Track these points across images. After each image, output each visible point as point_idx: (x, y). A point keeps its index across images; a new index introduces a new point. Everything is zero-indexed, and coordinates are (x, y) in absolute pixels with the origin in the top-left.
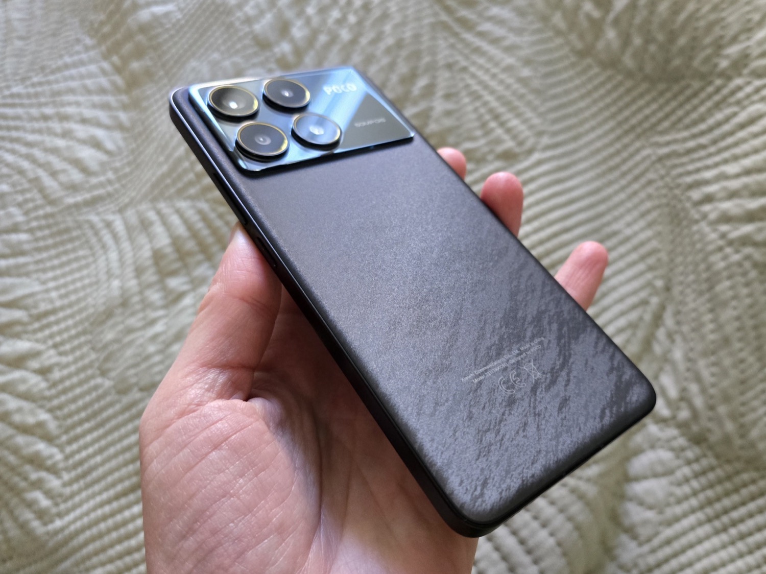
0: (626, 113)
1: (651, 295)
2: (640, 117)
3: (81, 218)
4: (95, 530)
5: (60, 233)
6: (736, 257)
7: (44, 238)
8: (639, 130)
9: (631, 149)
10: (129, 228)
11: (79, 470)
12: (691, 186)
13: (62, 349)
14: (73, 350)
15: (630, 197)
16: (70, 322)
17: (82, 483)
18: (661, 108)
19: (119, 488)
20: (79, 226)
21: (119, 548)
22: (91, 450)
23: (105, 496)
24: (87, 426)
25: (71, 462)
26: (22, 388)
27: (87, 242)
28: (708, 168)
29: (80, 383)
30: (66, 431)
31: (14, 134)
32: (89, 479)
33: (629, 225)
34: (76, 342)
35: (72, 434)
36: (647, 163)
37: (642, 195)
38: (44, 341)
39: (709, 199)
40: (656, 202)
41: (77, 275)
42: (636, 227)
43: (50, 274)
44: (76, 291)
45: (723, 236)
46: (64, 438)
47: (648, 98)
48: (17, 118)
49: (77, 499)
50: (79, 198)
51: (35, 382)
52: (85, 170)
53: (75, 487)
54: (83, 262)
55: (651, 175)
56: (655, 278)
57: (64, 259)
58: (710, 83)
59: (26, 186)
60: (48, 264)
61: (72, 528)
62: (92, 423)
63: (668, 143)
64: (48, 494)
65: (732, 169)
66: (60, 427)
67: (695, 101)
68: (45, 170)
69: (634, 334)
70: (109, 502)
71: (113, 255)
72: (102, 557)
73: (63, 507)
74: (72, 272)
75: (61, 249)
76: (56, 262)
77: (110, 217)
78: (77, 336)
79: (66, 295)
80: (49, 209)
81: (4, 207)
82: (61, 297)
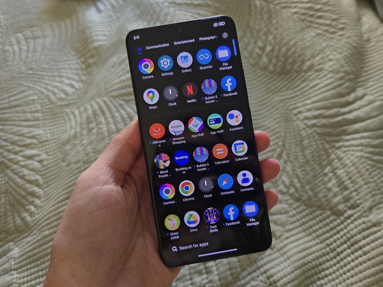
0: (269, 86)
1: (277, 147)
2: (274, 87)
3: (63, 110)
5: (54, 114)
6: (310, 131)
7: (48, 116)
8: (274, 91)
9: (271, 98)
10: (80, 113)
12: (293, 109)
13: (49, 154)
14: (53, 154)
15: (270, 114)
16: (54, 145)
18: (282, 83)
20: (62, 112)
25: (46, 194)
26: (31, 167)
27: (64, 118)
28: (299, 102)
29: (55, 166)
30: (46, 183)
31: (41, 80)
33: (270, 123)
34: (55, 152)
36: (276, 102)
37: (275, 113)
38: (43, 151)
39: (300, 112)
40: (280, 115)
41: (59, 129)
42: (272, 124)
43: (48, 128)
44: (57, 134)
45: (305, 124)
46: (45, 186)
47: (277, 80)
48: (43, 75)
50: (63, 103)
51: (37, 165)
52: (67, 94)
54: (61, 125)
55: (278, 106)
56: (279, 141)
57: (54, 123)
58: (300, 74)
59: (44, 98)
60: (48, 125)
63: (284, 95)
65: (308, 102)
66: (44, 181)
67: (295, 81)
68: (52, 93)
71: (73, 122)
74: (57, 128)
75: (54, 120)
76: (51, 124)
77: (74, 110)
78: (56, 149)
79: (54, 136)
80: (51, 106)
81: (34, 104)
82: (51, 136)
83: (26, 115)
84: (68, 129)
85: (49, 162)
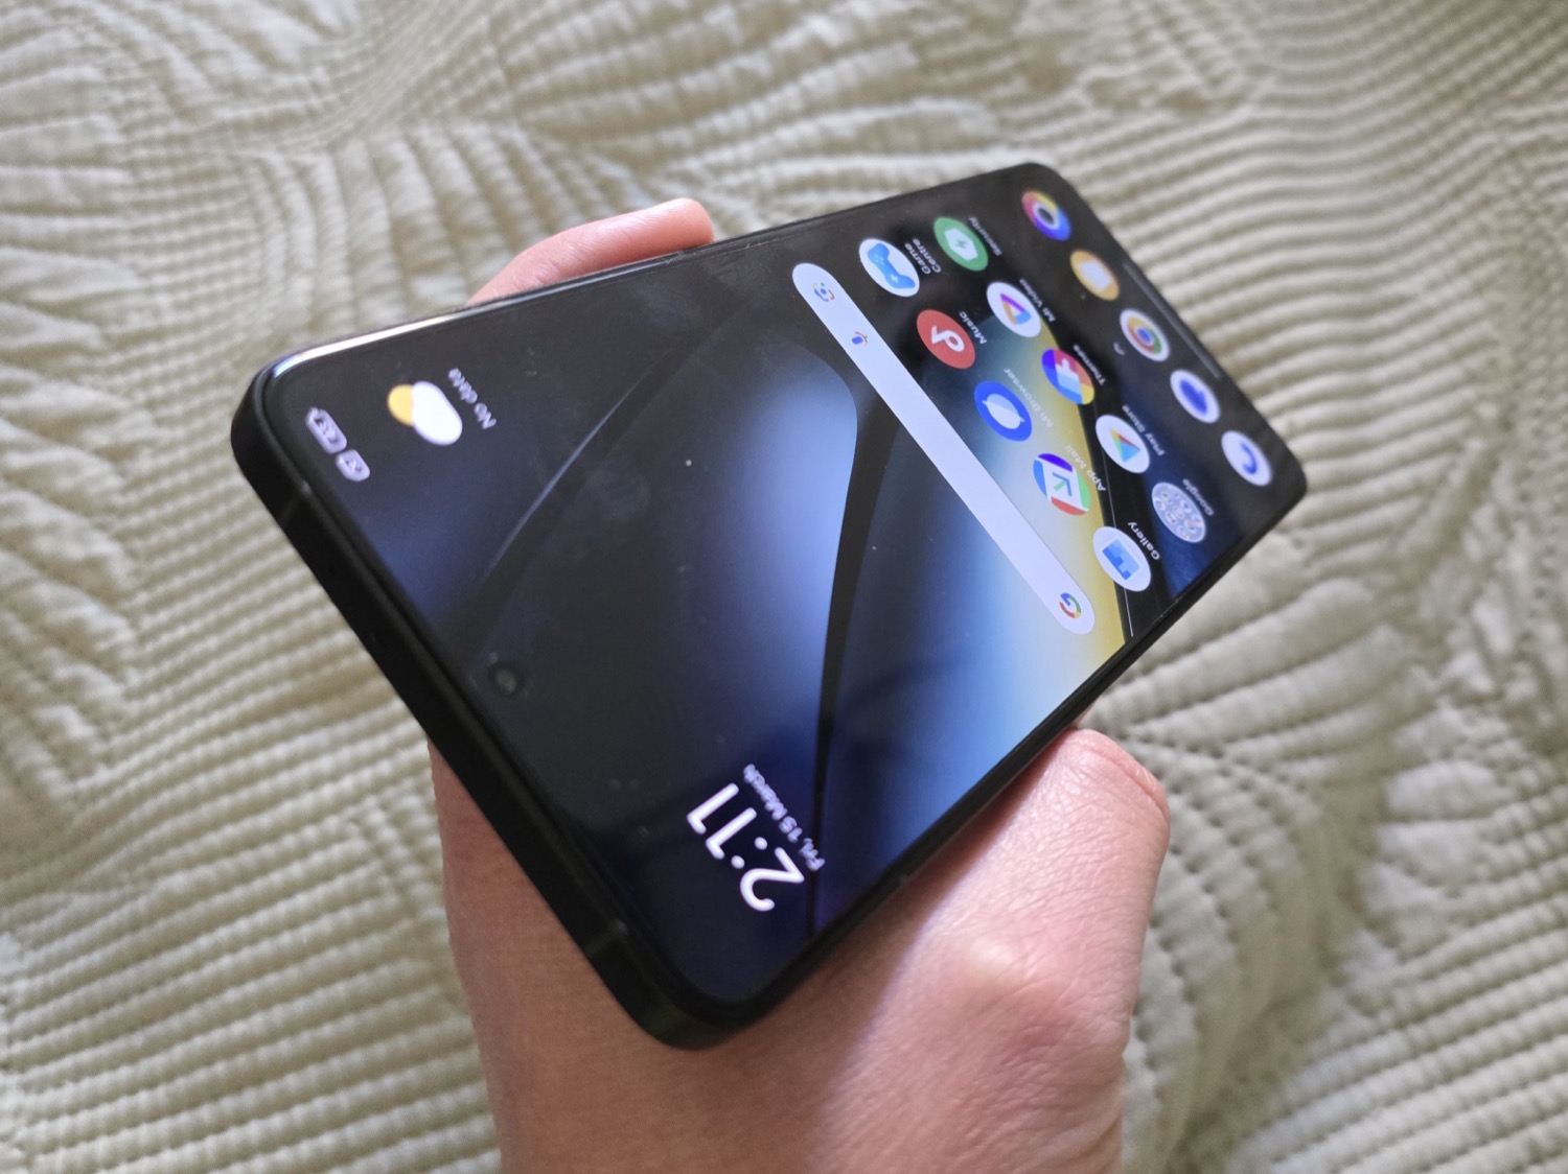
0: (1447, 58)
1: (1468, 433)
2: (1475, 66)
3: (246, 153)
4: (182, 790)
5: (194, 177)
7: (158, 184)
8: (1471, 94)
9: (1452, 133)
10: (345, 180)
11: (167, 666)
13: (164, 412)
14: (188, 416)
15: (1439, 231)
16: (190, 359)
17: (168, 692)
18: (1522, 49)
19: (250, 702)
20: (238, 169)
21: (231, 831)
22: (196, 625)
23: (216, 718)
24: (196, 574)
25: (150, 648)
26: (65, 483)
27: (251, 202)
29: (195, 485)
30: (148, 585)
32: (184, 684)
33: (1433, 286)
34: (196, 402)
35: (161, 590)
36: (1485, 161)
38: (128, 394)
40: (1498, 243)
41: (219, 267)
42: (1448, 291)
43: (162, 260)
44: (212, 298)
46: (143, 598)
47: (1496, 28)
49: (152, 726)
50: (246, 112)
51: (98, 475)
52: (266, 57)
53: (153, 700)
54: (235, 243)
55: (1489, 187)
56: (1482, 398)
57: (196, 231)
59: (136, 74)
60: (161, 239)
61: (133, 784)
62: (210, 569)
63: (1532, 123)
64: (90, 712)
66: (137, 573)
68: (181, 48)
69: (1423, 510)
70: (223, 731)
71: (305, 232)
72: (192, 848)
73: (118, 741)
74: (208, 260)
75: (192, 211)
76: (178, 236)
77: (307, 159)
78: (203, 387)
79: (190, 305)
80: (177, 127)
81: (80, 111)
82: (179, 307)
83: (37, 172)
84: (275, 271)
85: (164, 460)
